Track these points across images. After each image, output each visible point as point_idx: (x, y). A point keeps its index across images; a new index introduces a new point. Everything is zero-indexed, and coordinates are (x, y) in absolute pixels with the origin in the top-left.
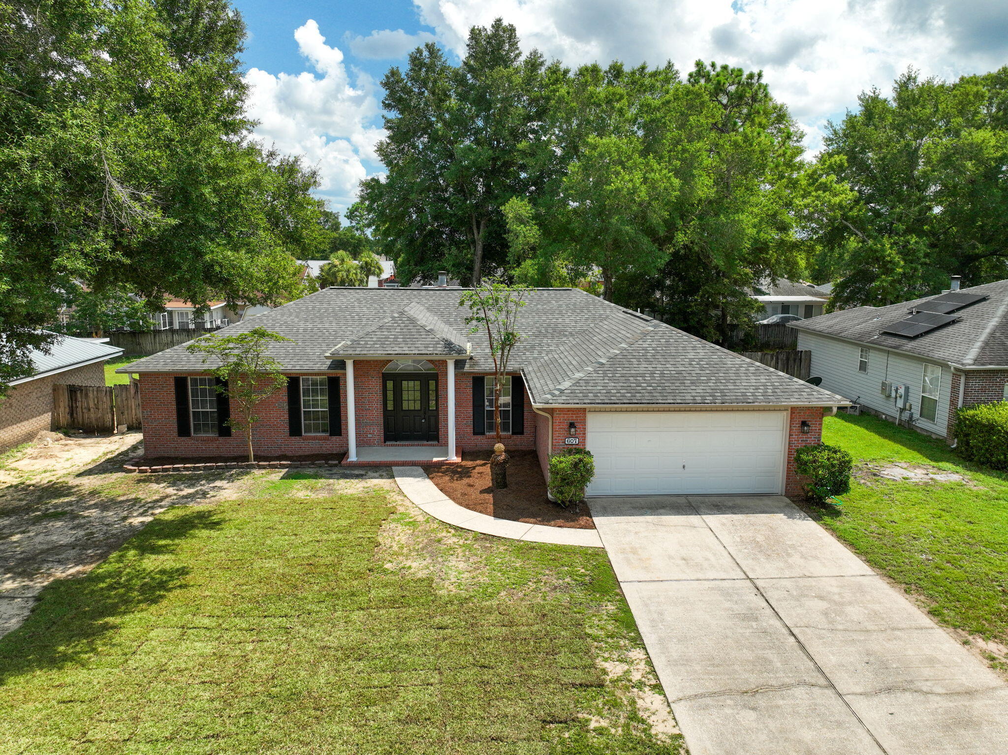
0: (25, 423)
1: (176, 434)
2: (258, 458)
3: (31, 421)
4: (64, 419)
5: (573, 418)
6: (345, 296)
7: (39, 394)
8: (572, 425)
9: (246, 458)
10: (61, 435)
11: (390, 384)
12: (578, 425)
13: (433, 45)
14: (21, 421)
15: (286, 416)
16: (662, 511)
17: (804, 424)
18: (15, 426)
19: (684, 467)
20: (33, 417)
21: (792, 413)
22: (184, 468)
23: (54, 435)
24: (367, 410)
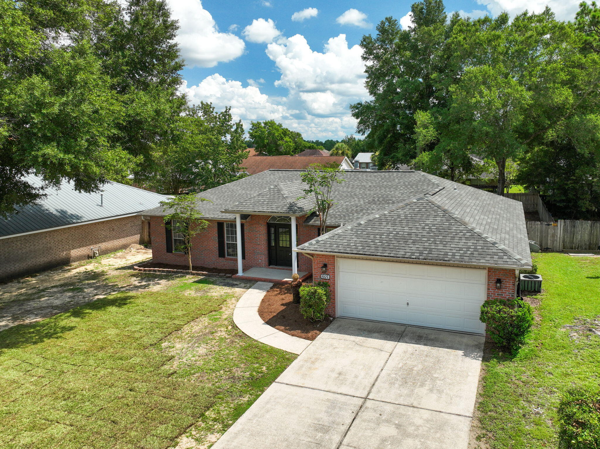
0: (123, 239)
1: (166, 251)
2: (194, 268)
3: (126, 238)
4: (146, 238)
5: (326, 261)
6: (274, 175)
7: (133, 225)
8: (325, 266)
9: (187, 268)
10: (142, 247)
11: (273, 230)
12: (329, 266)
13: (391, 18)
14: (120, 238)
15: (217, 245)
16: (376, 334)
17: (499, 281)
18: (115, 241)
19: (408, 304)
20: (127, 236)
21: (489, 271)
22: (159, 270)
23: (138, 246)
24: (259, 245)
